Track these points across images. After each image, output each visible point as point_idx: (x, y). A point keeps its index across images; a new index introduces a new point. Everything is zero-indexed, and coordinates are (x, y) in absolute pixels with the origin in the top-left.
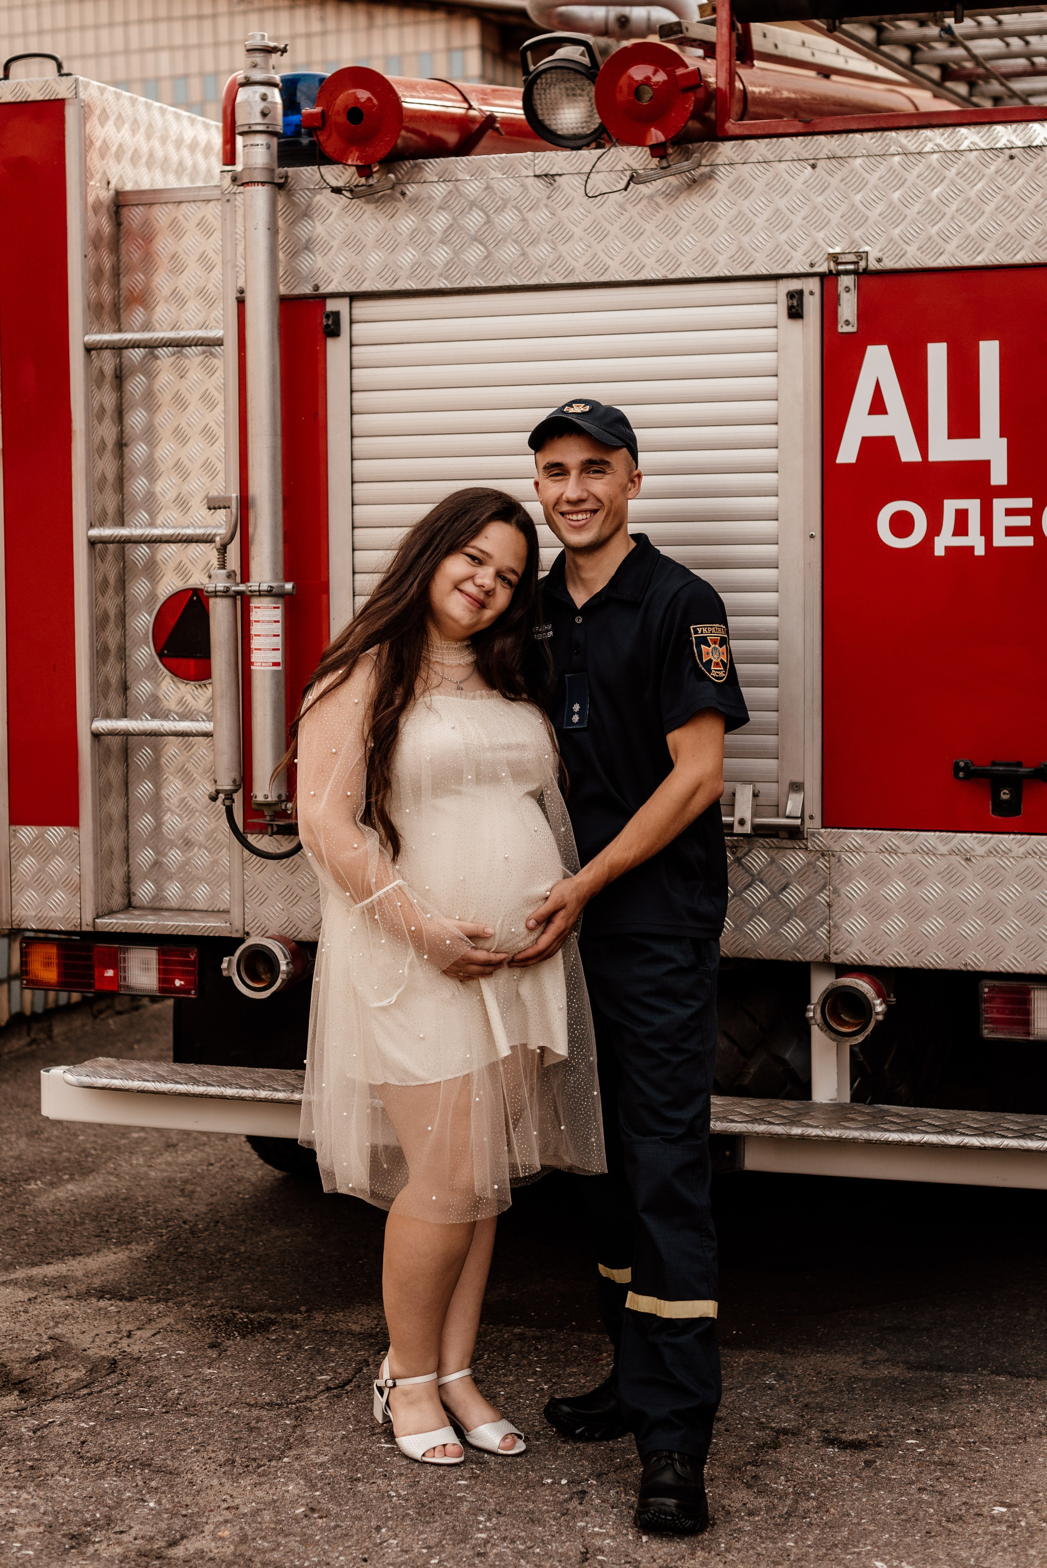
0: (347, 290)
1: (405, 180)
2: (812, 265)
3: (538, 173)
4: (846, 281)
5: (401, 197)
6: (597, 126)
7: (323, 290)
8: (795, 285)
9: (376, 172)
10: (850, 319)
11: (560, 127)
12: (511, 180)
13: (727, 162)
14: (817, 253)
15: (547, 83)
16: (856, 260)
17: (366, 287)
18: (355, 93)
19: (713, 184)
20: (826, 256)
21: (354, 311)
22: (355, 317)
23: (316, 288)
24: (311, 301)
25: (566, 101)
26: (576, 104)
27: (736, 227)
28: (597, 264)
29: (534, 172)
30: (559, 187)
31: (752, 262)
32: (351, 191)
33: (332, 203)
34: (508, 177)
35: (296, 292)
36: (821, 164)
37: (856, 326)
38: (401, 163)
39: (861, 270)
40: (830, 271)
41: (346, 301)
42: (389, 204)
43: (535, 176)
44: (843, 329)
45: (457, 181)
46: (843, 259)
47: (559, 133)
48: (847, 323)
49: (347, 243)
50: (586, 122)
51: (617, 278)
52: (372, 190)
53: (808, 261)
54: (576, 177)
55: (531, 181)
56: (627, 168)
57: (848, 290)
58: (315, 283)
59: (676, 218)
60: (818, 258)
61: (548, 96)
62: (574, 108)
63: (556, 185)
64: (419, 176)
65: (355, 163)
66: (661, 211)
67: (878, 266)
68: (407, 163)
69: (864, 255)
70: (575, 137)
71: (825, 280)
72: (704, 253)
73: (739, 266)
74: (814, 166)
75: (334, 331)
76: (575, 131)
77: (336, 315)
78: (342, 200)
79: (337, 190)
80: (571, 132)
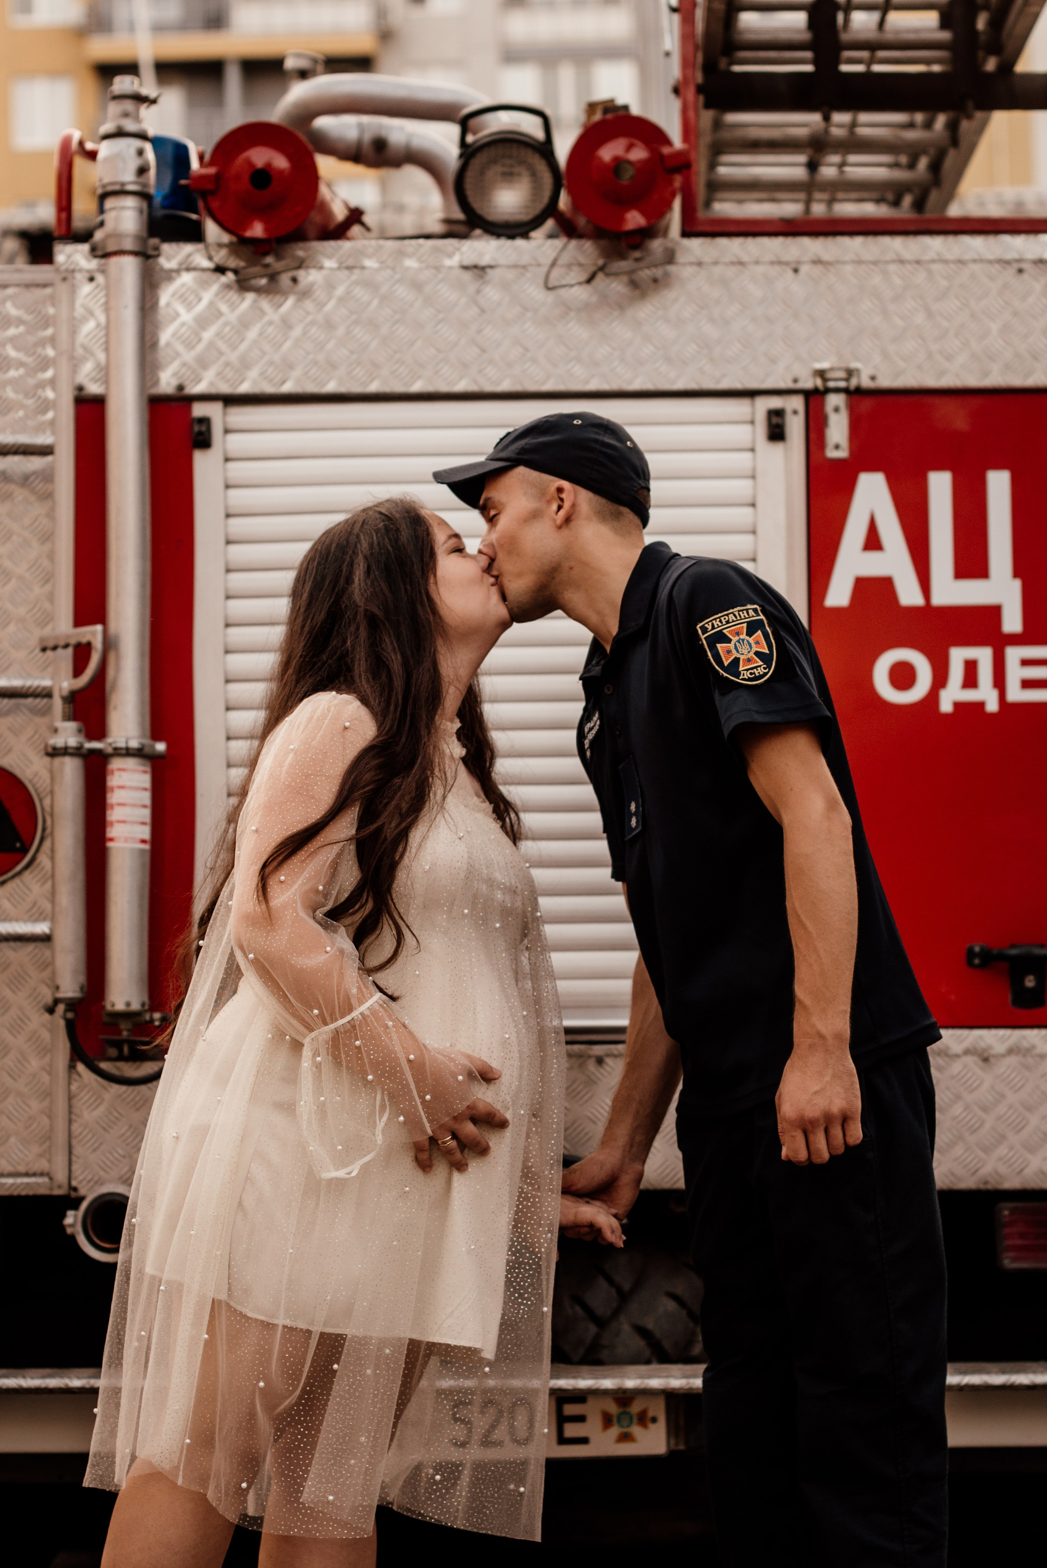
0: (221, 392)
1: (296, 265)
2: (795, 381)
3: (465, 263)
4: (835, 400)
5: (291, 285)
7: (190, 391)
8: (775, 403)
10: (840, 444)
11: (494, 212)
12: (432, 270)
13: (695, 262)
14: (800, 368)
16: (846, 377)
17: (245, 389)
19: (678, 285)
20: (812, 371)
21: (229, 418)
22: (229, 426)
23: (181, 388)
24: (176, 402)
25: (506, 181)
26: (517, 185)
28: (538, 371)
29: (460, 262)
30: (491, 281)
31: (725, 375)
34: (427, 267)
35: (154, 391)
36: (804, 269)
37: (847, 451)
38: (293, 245)
39: (852, 388)
40: (817, 388)
41: (218, 405)
43: (460, 267)
44: (832, 453)
45: (364, 268)
46: (830, 375)
47: (490, 218)
48: (837, 447)
50: (525, 207)
53: (791, 377)
54: (512, 269)
55: (457, 271)
57: (837, 410)
58: (179, 382)
60: (802, 374)
62: (514, 189)
64: (316, 261)
67: (872, 385)
69: (855, 372)
70: (511, 223)
71: (811, 398)
73: (710, 379)
74: (796, 271)
75: (204, 441)
76: (512, 217)
77: (208, 422)
78: (226, 282)
80: (508, 216)
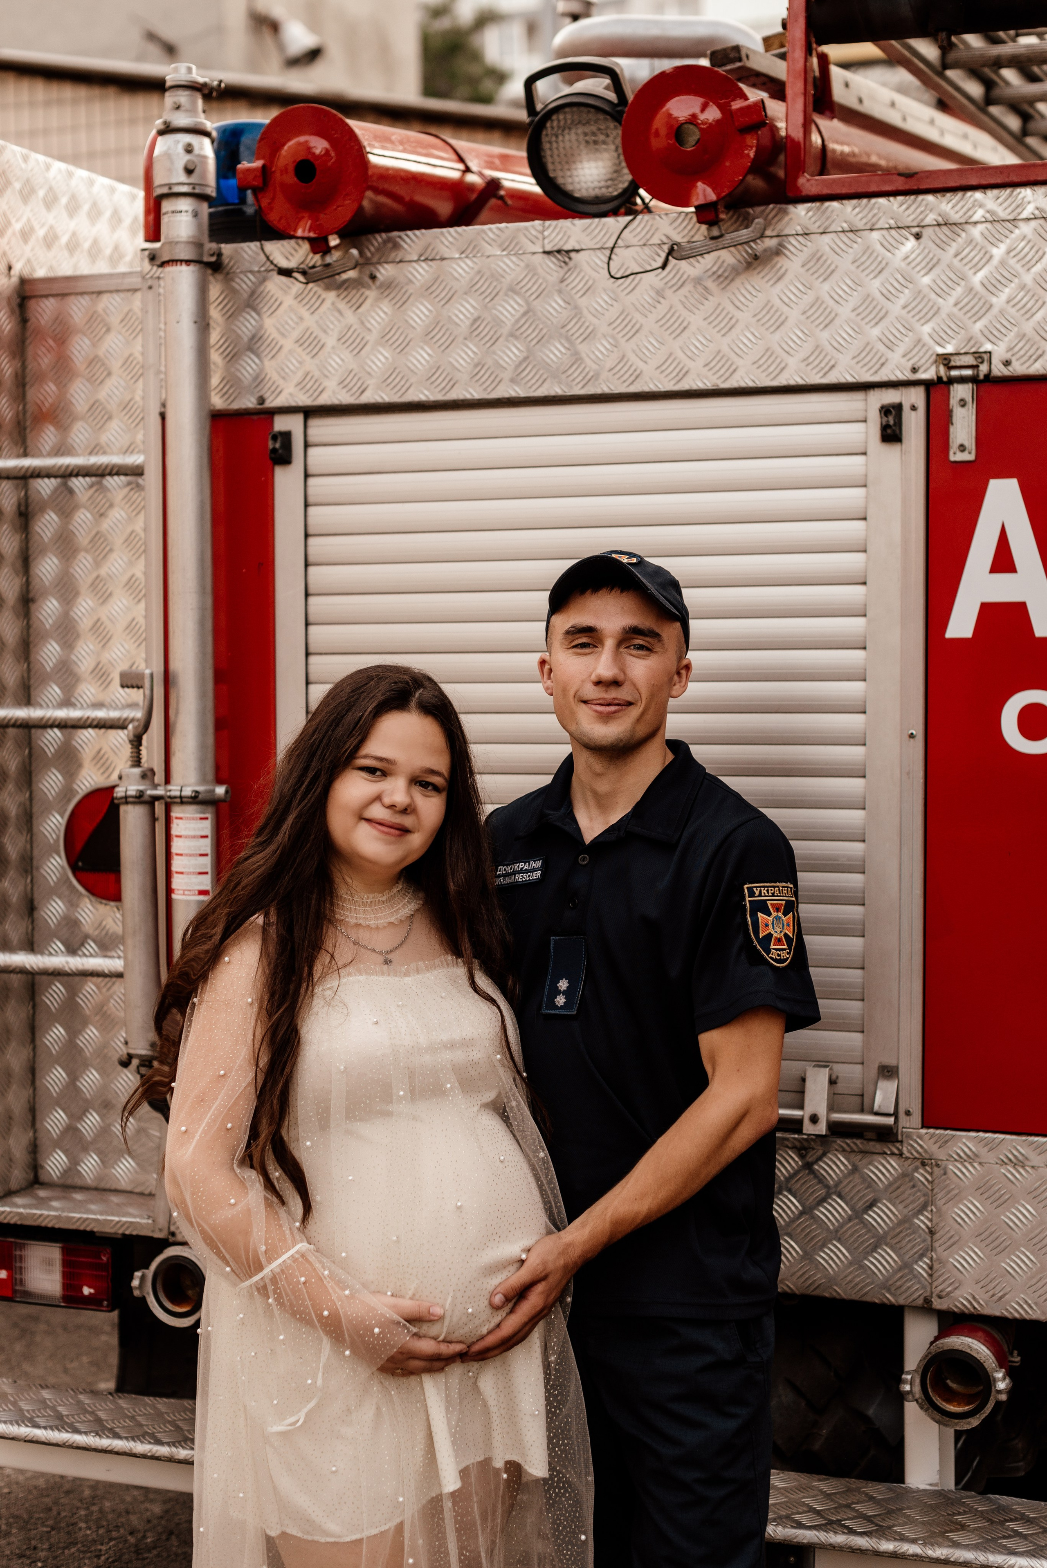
0: (301, 404)
1: (375, 260)
2: (914, 370)
3: (548, 248)
4: (961, 392)
5: (370, 282)
6: (626, 185)
7: (273, 402)
8: (891, 397)
9: (336, 247)
10: (966, 444)
11: (578, 186)
12: (514, 258)
13: (801, 232)
14: (921, 354)
15: (559, 127)
16: (975, 363)
17: (325, 399)
18: (306, 142)
19: (781, 261)
20: (934, 357)
21: (311, 431)
22: (311, 439)
23: (262, 400)
24: (255, 417)
25: (584, 152)
26: (598, 155)
27: (812, 319)
28: (626, 368)
29: (543, 247)
30: (576, 267)
31: (833, 366)
32: (304, 273)
33: (282, 289)
34: (509, 254)
35: (235, 406)
36: (927, 233)
37: (974, 452)
38: (370, 237)
39: (981, 377)
40: (940, 378)
41: (299, 419)
42: (354, 292)
43: (545, 252)
44: (956, 456)
45: (443, 259)
46: (956, 361)
47: (577, 195)
48: (962, 448)
49: (301, 341)
50: (611, 179)
51: (651, 387)
52: (330, 271)
53: (909, 365)
54: (598, 253)
55: (540, 258)
56: (665, 240)
57: (963, 403)
58: (260, 394)
59: (730, 308)
60: (923, 361)
61: (561, 144)
62: (596, 160)
63: (571, 264)
64: (393, 255)
65: (306, 234)
66: (710, 297)
67: (1006, 372)
68: (377, 236)
69: (986, 357)
70: (597, 200)
71: (932, 391)
72: (769, 353)
73: (815, 371)
74: (918, 236)
75: (284, 458)
76: (598, 192)
77: (286, 436)
78: (296, 286)
79: (286, 273)
80: (592, 193)
